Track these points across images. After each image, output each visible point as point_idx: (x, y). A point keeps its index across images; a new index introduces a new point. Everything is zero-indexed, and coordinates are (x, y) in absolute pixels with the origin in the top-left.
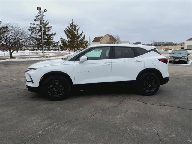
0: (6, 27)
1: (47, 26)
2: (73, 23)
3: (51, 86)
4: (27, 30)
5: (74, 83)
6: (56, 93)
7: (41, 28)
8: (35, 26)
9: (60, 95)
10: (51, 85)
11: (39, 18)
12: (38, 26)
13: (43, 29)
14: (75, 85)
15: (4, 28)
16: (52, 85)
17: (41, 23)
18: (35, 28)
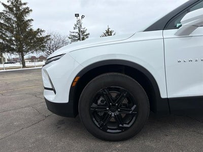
0: (49, 36)
1: (85, 34)
2: (108, 29)
3: (99, 102)
4: (67, 38)
5: (163, 95)
6: (113, 120)
7: (80, 36)
8: (74, 34)
9: (125, 125)
10: (99, 98)
11: (78, 26)
12: (77, 34)
13: (82, 37)
14: (167, 99)
15: (47, 36)
16: (101, 99)
17: (79, 30)
18: (74, 36)
